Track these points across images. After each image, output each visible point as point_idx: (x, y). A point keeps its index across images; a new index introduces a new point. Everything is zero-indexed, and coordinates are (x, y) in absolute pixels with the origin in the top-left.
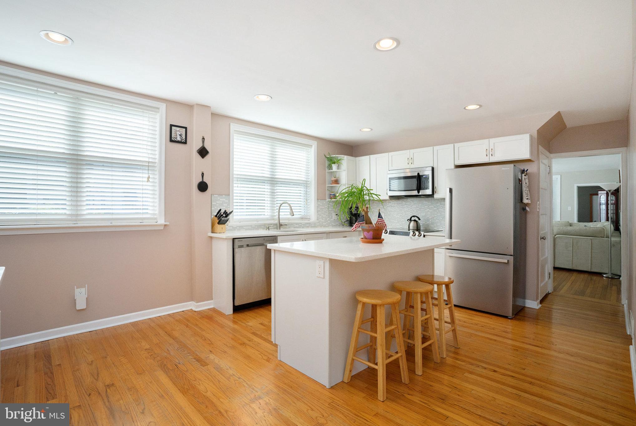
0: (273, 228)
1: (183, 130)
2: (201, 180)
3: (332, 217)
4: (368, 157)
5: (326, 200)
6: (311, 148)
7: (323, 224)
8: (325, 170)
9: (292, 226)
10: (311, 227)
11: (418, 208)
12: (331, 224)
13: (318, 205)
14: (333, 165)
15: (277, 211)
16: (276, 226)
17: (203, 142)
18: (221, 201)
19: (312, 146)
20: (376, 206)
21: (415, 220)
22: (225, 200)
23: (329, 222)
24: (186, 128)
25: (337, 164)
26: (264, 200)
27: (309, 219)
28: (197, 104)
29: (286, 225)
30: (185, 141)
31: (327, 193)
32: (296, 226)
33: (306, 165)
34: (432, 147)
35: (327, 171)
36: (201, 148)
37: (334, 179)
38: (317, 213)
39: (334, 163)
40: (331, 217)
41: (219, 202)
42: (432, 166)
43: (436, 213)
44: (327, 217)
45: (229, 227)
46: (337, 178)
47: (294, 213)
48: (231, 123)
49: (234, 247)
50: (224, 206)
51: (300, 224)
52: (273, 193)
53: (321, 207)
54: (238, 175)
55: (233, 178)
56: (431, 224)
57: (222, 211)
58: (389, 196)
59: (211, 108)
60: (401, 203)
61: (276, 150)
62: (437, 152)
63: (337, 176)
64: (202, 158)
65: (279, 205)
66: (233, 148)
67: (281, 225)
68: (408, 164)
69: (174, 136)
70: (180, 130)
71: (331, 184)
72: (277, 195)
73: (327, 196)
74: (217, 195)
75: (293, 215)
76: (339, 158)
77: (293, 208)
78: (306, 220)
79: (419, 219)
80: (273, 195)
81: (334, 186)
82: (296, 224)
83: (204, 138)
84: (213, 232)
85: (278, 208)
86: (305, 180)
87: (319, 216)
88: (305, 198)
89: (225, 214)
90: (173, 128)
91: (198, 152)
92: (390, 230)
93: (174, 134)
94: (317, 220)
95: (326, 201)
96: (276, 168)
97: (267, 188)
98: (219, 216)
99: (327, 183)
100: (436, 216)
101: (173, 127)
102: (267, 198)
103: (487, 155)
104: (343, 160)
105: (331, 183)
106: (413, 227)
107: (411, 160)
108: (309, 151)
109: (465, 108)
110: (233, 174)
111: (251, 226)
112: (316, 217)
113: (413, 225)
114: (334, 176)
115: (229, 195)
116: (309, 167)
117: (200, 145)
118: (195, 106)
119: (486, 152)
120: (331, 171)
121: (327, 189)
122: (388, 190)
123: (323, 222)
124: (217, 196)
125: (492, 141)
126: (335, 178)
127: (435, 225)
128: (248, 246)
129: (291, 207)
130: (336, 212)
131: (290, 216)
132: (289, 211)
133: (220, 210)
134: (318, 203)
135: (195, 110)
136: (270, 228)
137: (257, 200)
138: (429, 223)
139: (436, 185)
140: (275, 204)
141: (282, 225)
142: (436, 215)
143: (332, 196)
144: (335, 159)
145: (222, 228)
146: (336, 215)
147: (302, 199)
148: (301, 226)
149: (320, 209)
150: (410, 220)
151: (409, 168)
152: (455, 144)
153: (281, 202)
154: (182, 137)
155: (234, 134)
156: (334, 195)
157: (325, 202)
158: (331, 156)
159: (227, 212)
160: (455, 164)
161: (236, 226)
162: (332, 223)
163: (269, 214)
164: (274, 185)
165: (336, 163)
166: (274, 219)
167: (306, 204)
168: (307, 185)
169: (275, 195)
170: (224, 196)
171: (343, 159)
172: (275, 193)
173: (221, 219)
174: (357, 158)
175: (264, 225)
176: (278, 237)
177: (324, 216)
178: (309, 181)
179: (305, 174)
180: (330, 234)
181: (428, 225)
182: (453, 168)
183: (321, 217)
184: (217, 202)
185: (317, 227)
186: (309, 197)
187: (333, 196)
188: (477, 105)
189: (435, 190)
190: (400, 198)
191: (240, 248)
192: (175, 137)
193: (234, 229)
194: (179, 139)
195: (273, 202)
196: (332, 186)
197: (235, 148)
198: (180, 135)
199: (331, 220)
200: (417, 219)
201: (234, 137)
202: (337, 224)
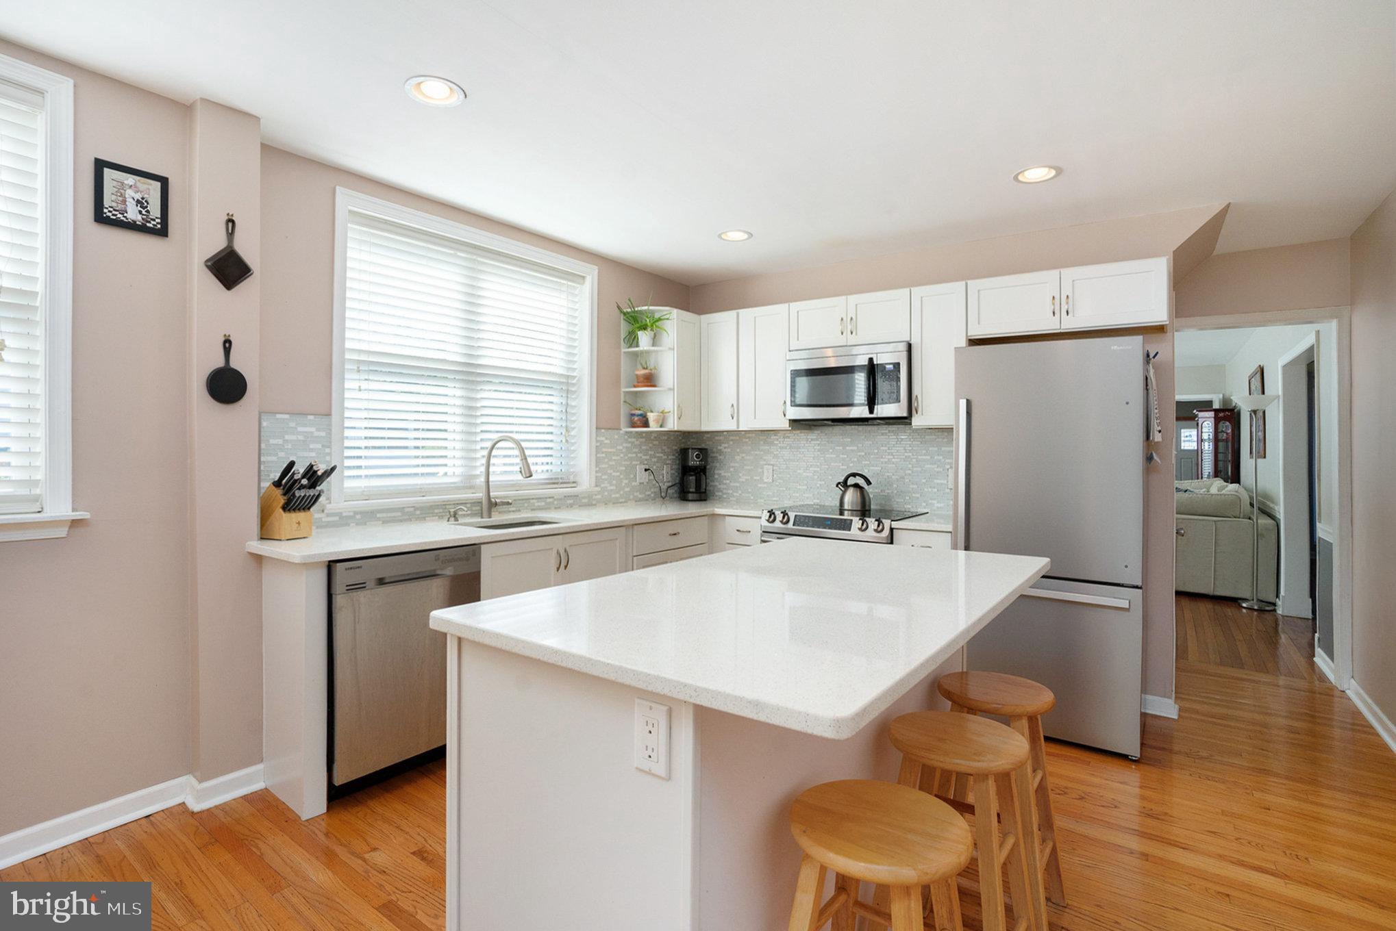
0: (469, 512)
1: (151, 185)
2: (220, 363)
3: (635, 476)
4: (733, 313)
5: (621, 429)
6: (583, 283)
7: (611, 496)
8: (619, 348)
9: (526, 505)
10: (580, 506)
11: (863, 454)
12: (631, 497)
13: (598, 444)
14: (640, 333)
15: (484, 461)
16: (478, 508)
17: (231, 235)
18: (299, 433)
19: (584, 278)
20: (750, 448)
21: (856, 486)
22: (313, 429)
23: (627, 489)
24: (164, 182)
25: (652, 330)
26: (446, 431)
27: (574, 482)
28: (206, 101)
29: (508, 504)
30: (159, 226)
31: (624, 411)
32: (536, 504)
33: (569, 331)
34: (908, 289)
35: (624, 350)
36: (220, 256)
37: (642, 372)
38: (597, 466)
39: (644, 328)
40: (632, 476)
41: (294, 438)
42: (909, 339)
43: (910, 466)
44: (622, 476)
45: (328, 515)
46: (651, 370)
47: (533, 468)
48: (337, 187)
49: (333, 592)
50: (312, 450)
51: (550, 498)
52: (470, 410)
53: (606, 450)
54: (360, 351)
55: (343, 361)
56: (896, 494)
57: (300, 469)
58: (790, 420)
59: (261, 120)
60: (817, 440)
61: (480, 284)
62: (922, 301)
63: (651, 365)
64: (224, 288)
65: (489, 444)
66: (345, 269)
67: (492, 505)
68: (842, 333)
69: (114, 204)
70: (139, 184)
71: (635, 386)
72: (482, 415)
73: (623, 420)
74: (288, 414)
75: (531, 476)
76: (657, 316)
77: (527, 452)
78: (565, 486)
79: (869, 483)
80: (471, 416)
81: (640, 392)
82: (537, 499)
83: (231, 221)
84: (265, 534)
85: (485, 453)
86: (565, 373)
87: (600, 475)
88: (564, 425)
89: (308, 479)
90: (107, 172)
91: (207, 266)
92: (797, 514)
93: (114, 197)
94: (597, 486)
95: (621, 432)
96: (481, 335)
97: (454, 393)
98: (286, 483)
99: (623, 382)
100: (910, 474)
101: (106, 170)
102: (455, 424)
103: (1054, 313)
104: (668, 319)
105: (636, 384)
106: (852, 503)
107: (850, 324)
108: (576, 292)
109: (1016, 178)
110: (343, 350)
111: (402, 509)
112: (594, 480)
113: (853, 497)
114: (641, 364)
115: (329, 415)
116: (576, 337)
117: (217, 244)
118: (199, 106)
119: (1053, 304)
120: (637, 349)
121: (622, 400)
122: (788, 403)
123: (612, 490)
124: (287, 416)
125: (1069, 273)
126: (644, 368)
127: (908, 498)
128: (381, 582)
129: (522, 450)
130: (646, 462)
131: (520, 477)
132: (518, 460)
133: (292, 464)
134: (598, 438)
135: (202, 122)
136: (460, 513)
137: (423, 430)
138: (890, 491)
139: (916, 391)
140: (476, 442)
141: (496, 504)
142: (910, 472)
143: (636, 418)
144: (647, 317)
145: (299, 523)
146: (646, 470)
147: (556, 427)
148: (553, 503)
149: (604, 455)
150: (845, 484)
151: (845, 344)
152: (969, 282)
153: (496, 436)
154: (148, 211)
155: (349, 225)
156: (641, 415)
157: (616, 437)
158: (636, 309)
159: (315, 472)
160: (969, 334)
161: (352, 514)
162: (636, 494)
163: (459, 471)
164: (474, 387)
165: (649, 329)
166: (471, 487)
167: (567, 441)
168: (570, 389)
169: (476, 416)
170: (311, 417)
171: (667, 317)
172: (476, 408)
173: (294, 495)
174: (703, 317)
175: (443, 505)
176: (483, 546)
177: (614, 474)
178: (574, 377)
179: (562, 356)
180: (635, 527)
181: (888, 498)
182: (965, 345)
183: (606, 477)
184: (287, 437)
185: (595, 505)
186: (574, 421)
187: (639, 420)
188: (1051, 167)
189: (914, 404)
190: (815, 426)
191: (354, 594)
192: (120, 207)
193: (343, 521)
194: (133, 214)
195: (469, 434)
196: (636, 393)
197: (352, 269)
198: (138, 202)
199: (633, 484)
200: (861, 482)
201: (350, 234)
202: (648, 495)
